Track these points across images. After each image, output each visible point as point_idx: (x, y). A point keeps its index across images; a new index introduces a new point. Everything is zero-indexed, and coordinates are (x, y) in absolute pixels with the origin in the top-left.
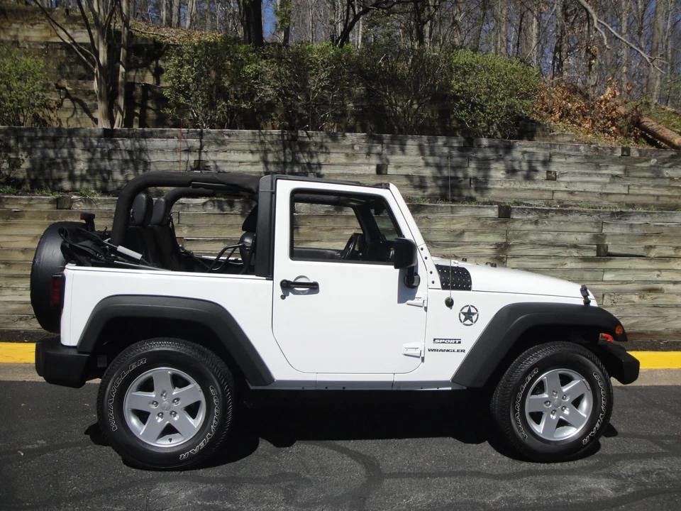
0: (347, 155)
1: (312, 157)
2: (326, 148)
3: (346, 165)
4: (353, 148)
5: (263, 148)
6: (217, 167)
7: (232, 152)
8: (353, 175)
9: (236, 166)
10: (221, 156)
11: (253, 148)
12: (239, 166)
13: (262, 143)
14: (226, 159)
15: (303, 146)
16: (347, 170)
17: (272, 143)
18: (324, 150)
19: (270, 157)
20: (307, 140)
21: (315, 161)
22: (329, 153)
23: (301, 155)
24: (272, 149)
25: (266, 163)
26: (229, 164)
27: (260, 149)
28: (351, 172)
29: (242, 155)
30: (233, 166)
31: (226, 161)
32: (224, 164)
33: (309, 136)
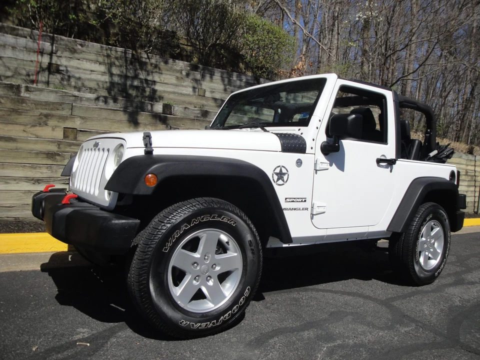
0: (177, 78)
1: (148, 75)
2: (160, 69)
3: (177, 86)
4: (181, 73)
5: (109, 62)
6: (67, 71)
7: (85, 60)
8: (181, 94)
9: (88, 74)
10: (74, 63)
11: (101, 59)
12: (90, 74)
13: (108, 56)
14: (79, 66)
15: (143, 65)
16: (176, 90)
17: (117, 58)
18: (158, 71)
19: (115, 71)
20: (148, 61)
21: (150, 78)
22: (161, 73)
23: (140, 72)
24: (117, 63)
25: (111, 75)
26: (81, 71)
27: (106, 62)
28: (180, 92)
29: (93, 65)
30: (85, 74)
31: (78, 68)
32: (77, 70)
33: (148, 58)
